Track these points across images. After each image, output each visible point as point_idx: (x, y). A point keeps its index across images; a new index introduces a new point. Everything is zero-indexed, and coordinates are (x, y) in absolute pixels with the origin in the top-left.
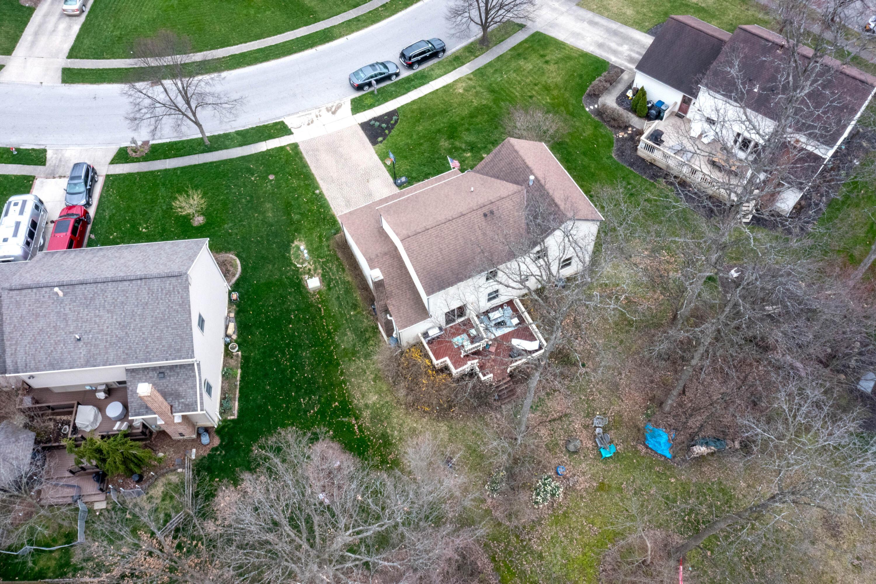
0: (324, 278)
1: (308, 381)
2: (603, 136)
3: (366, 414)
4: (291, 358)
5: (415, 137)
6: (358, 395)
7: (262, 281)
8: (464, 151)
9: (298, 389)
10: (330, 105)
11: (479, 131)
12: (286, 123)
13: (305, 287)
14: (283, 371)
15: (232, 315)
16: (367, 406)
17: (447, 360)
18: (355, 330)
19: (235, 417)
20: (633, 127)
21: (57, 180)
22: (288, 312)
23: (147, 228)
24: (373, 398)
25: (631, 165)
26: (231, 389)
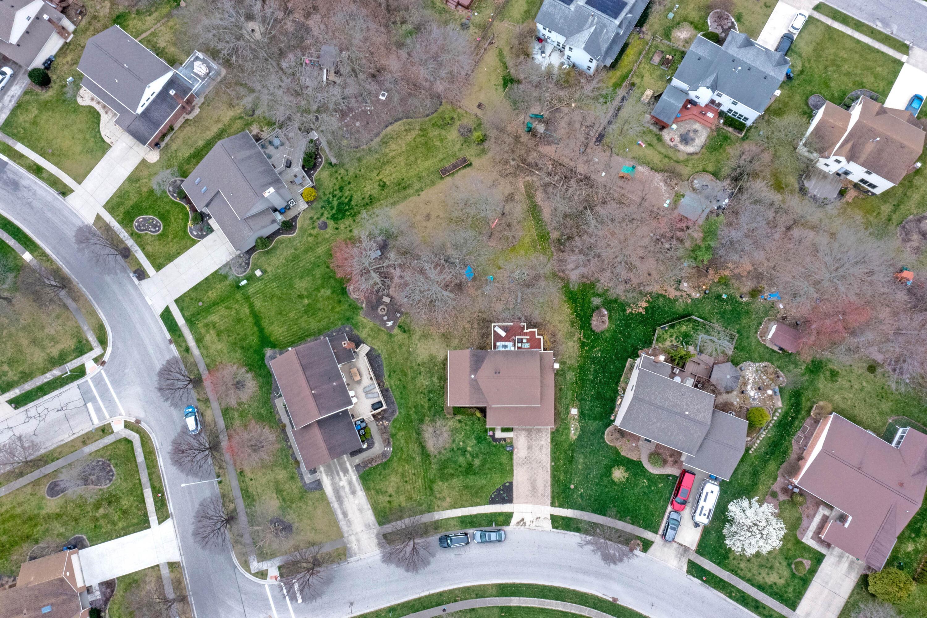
0: (568, 413)
1: (594, 363)
2: (395, 427)
3: (575, 339)
4: (597, 377)
5: (489, 476)
6: (576, 348)
7: (597, 422)
8: (470, 452)
9: (599, 361)
10: (522, 528)
11: (455, 462)
12: (551, 525)
13: (579, 411)
14: (603, 372)
15: (616, 409)
16: (574, 342)
17: (537, 337)
18: (565, 378)
19: (629, 359)
20: (377, 425)
21: (684, 544)
22: (591, 401)
23: (644, 482)
24: (571, 344)
25: (393, 403)
26: (627, 374)
